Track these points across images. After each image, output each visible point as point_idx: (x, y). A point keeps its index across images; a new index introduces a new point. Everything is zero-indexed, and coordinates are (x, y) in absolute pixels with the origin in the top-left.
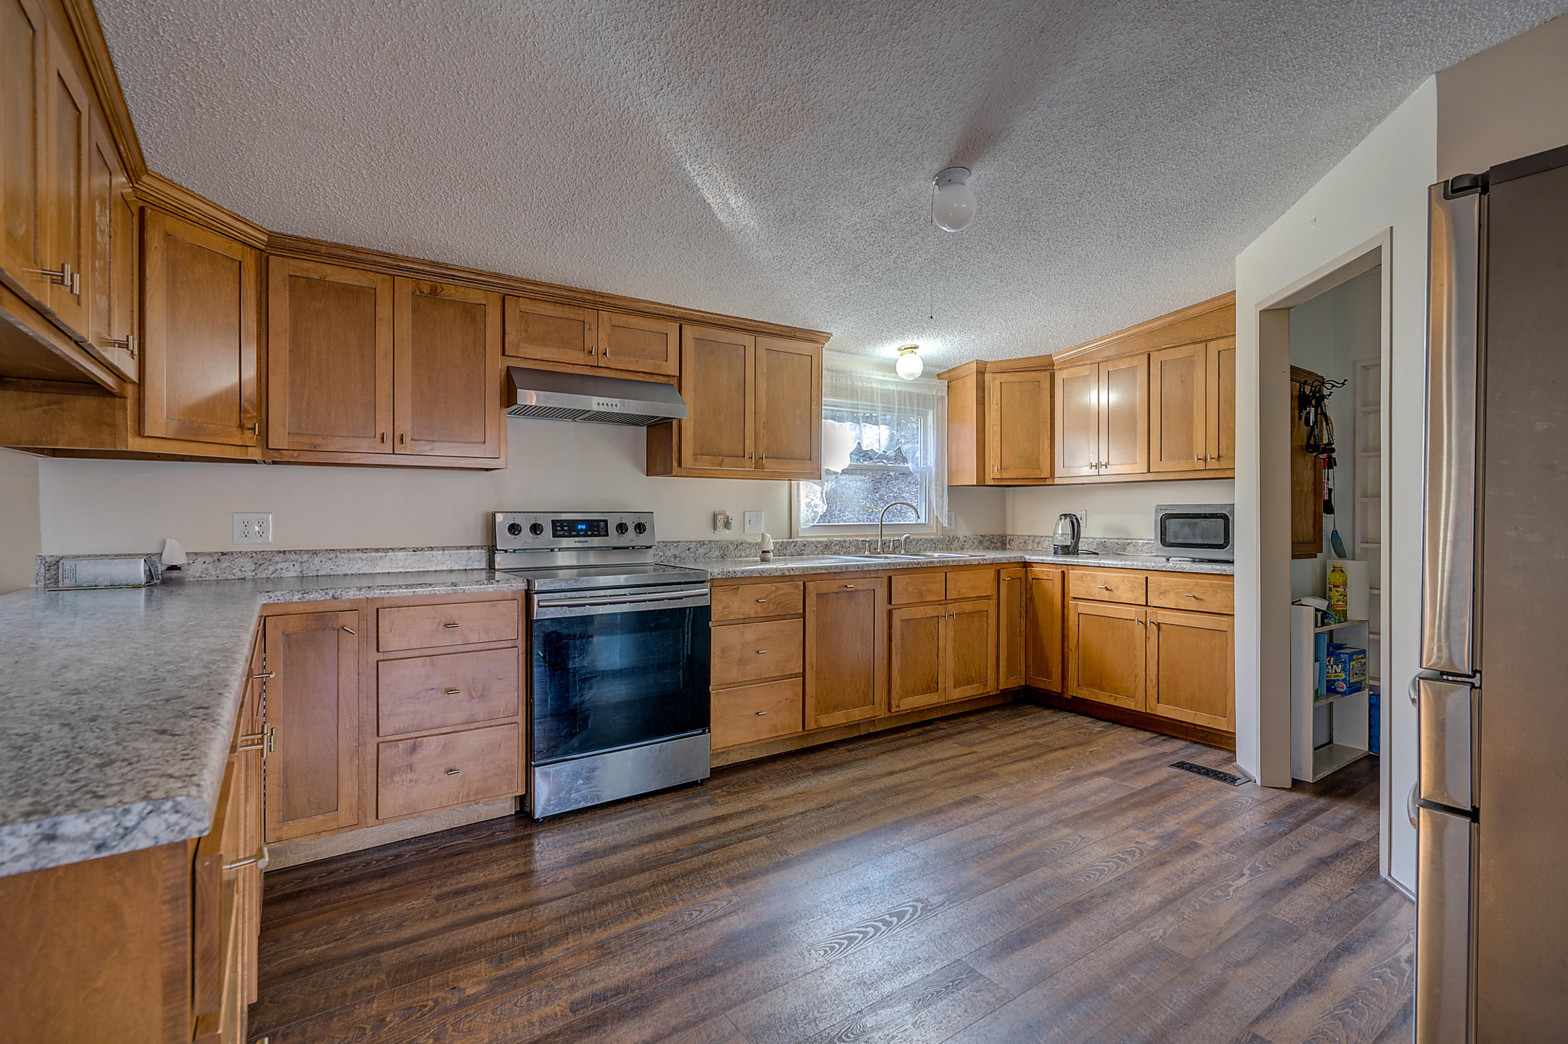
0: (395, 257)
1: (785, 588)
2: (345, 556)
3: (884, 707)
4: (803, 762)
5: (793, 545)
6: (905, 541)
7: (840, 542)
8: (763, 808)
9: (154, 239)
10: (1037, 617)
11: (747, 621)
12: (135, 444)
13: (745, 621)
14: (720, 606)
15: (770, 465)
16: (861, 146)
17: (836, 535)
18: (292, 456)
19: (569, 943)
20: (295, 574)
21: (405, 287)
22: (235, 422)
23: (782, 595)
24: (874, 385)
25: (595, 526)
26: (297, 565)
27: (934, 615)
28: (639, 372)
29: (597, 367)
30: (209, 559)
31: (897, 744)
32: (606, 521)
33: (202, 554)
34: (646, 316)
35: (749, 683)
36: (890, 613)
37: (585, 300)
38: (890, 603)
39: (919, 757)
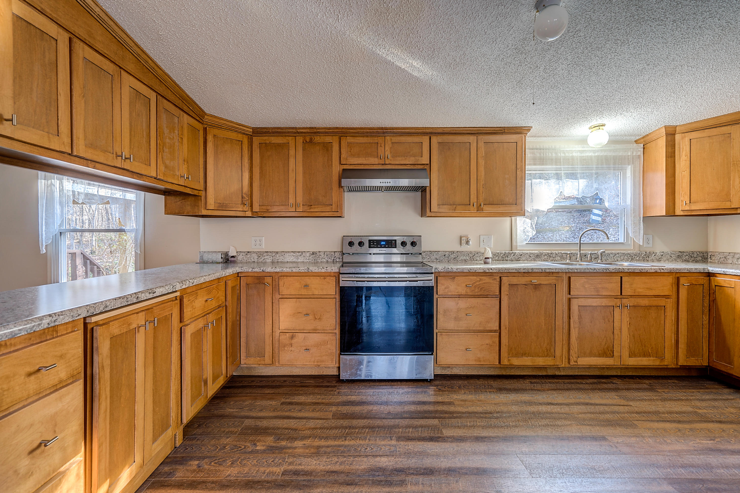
0: (296, 128)
1: (486, 279)
2: (288, 254)
3: (565, 360)
4: (495, 384)
5: (513, 254)
6: (601, 254)
7: (548, 254)
8: (450, 403)
9: (210, 138)
10: (720, 316)
11: (461, 296)
12: (204, 212)
13: (460, 296)
14: (443, 287)
15: (487, 209)
16: (467, 6)
17: (546, 250)
18: (261, 214)
19: (308, 441)
20: (271, 261)
21: (300, 140)
22: (240, 202)
23: (484, 283)
24: (574, 154)
25: (390, 243)
26: (271, 257)
27: (610, 305)
28: (407, 164)
29: (385, 164)
30: (244, 254)
31: (569, 386)
32: (395, 240)
33: (242, 252)
34: (411, 135)
35: (463, 331)
36: (569, 300)
37: (378, 133)
38: (570, 294)
39: (579, 398)
